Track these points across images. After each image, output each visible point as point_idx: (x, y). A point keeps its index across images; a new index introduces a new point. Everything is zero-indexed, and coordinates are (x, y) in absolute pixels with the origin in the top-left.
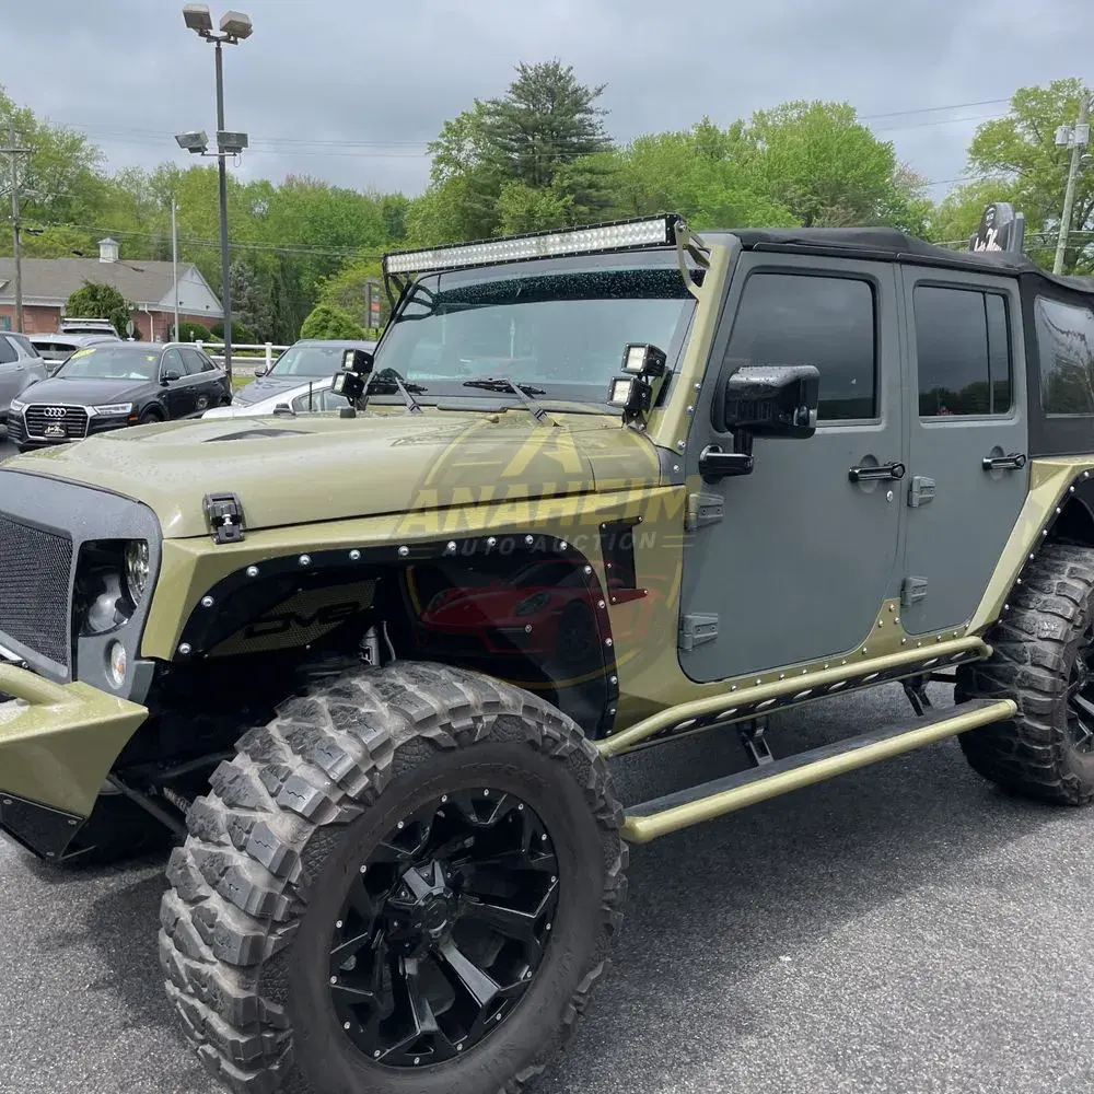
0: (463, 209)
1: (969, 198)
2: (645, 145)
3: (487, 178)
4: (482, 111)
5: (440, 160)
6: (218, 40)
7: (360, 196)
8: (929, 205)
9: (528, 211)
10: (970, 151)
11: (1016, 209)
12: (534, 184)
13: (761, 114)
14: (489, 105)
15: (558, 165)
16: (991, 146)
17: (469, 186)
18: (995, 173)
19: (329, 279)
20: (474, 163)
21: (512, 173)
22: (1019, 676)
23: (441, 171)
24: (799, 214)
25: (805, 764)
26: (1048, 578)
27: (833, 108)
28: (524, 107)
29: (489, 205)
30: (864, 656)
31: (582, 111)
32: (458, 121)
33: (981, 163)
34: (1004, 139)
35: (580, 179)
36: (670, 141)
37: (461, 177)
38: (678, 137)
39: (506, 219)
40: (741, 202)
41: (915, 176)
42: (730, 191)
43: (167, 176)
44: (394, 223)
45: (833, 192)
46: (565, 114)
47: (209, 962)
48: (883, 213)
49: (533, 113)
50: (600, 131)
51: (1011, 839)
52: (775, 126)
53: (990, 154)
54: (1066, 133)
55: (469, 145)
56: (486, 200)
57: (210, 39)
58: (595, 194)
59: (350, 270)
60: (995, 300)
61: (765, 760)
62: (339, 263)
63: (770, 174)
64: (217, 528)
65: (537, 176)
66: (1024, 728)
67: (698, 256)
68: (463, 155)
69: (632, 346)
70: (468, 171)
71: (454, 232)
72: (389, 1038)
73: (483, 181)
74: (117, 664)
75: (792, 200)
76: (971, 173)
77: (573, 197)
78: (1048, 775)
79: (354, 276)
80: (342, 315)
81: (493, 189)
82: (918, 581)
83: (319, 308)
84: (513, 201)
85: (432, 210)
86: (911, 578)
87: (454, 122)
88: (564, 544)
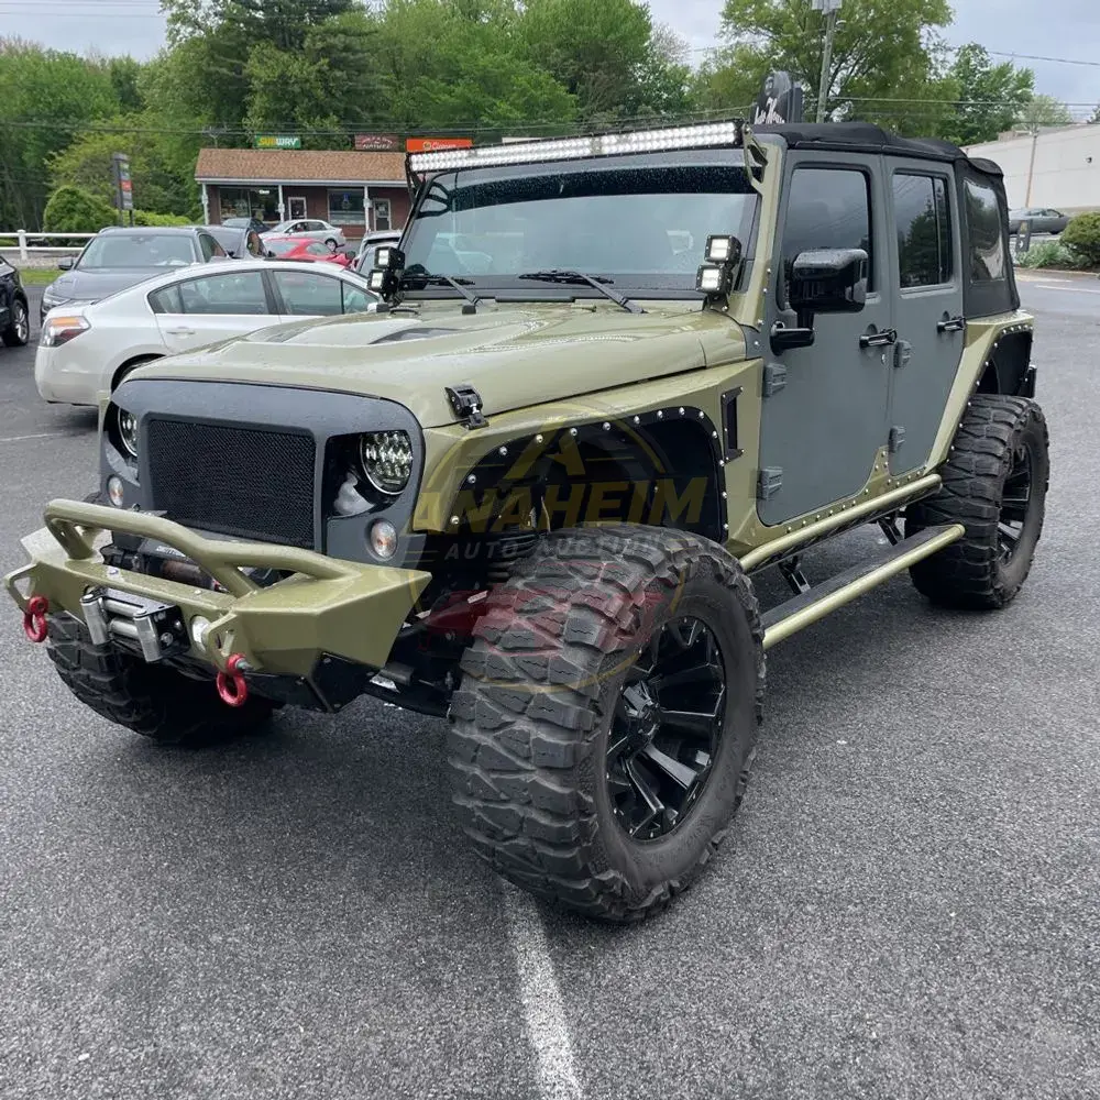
0: (207, 74)
1: (724, 63)
3: (230, 40)
5: (175, 19)
7: (82, 59)
8: (687, 69)
9: (282, 76)
10: (723, 14)
12: (284, 46)
15: (308, 25)
16: (743, 9)
17: (212, 48)
18: (747, 38)
19: (60, 155)
20: (214, 22)
21: (258, 34)
23: (178, 31)
24: (562, 80)
25: (836, 589)
29: (239, 70)
30: (866, 497)
33: (735, 27)
35: (331, 40)
37: (201, 39)
39: (257, 85)
40: (503, 67)
41: (671, 41)
42: (491, 55)
44: (125, 86)
45: (594, 56)
47: (528, 771)
48: (644, 78)
53: (742, 18)
56: (232, 65)
58: (352, 57)
59: (83, 144)
60: (939, 183)
61: (804, 588)
62: (68, 136)
63: (531, 37)
64: (467, 415)
65: (287, 38)
66: (968, 550)
67: (758, 154)
68: (201, 13)
69: (713, 237)
70: (208, 31)
71: (200, 100)
72: (637, 819)
73: (228, 44)
74: (383, 540)
75: (555, 65)
76: (725, 37)
77: (327, 60)
78: (985, 586)
79: (89, 151)
80: (91, 196)
81: (239, 53)
82: (900, 430)
83: (61, 189)
84: (262, 66)
85: (171, 76)
86: (896, 427)
88: (701, 414)
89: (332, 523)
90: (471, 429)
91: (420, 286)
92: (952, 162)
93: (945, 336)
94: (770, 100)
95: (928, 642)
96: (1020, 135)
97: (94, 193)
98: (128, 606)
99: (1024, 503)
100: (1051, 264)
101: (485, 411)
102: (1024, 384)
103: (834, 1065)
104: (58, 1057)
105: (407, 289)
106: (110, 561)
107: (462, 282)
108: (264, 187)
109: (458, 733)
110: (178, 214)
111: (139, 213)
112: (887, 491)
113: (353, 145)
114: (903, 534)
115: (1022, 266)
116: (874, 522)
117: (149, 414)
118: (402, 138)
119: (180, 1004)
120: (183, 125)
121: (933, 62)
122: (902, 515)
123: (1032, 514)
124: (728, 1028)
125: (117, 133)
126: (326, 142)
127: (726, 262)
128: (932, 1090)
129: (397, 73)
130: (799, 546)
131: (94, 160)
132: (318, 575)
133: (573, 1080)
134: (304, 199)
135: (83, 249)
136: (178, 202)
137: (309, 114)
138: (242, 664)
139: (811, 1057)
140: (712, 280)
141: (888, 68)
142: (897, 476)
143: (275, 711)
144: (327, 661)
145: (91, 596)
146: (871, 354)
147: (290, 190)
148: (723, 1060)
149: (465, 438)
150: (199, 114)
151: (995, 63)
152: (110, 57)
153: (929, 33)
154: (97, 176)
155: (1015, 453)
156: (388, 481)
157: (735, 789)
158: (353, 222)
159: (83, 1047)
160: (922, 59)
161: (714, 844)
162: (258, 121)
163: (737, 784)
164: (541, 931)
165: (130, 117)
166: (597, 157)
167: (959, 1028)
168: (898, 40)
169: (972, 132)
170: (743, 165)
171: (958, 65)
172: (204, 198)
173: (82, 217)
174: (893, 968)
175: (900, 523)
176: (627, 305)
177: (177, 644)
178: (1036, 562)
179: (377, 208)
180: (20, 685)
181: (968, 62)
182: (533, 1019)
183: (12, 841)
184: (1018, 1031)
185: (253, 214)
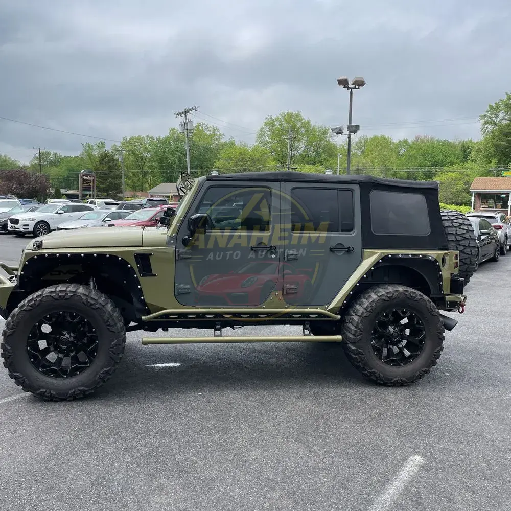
0: (496, 145)
5: (486, 123)
6: (351, 89)
7: (451, 142)
17: (500, 134)
20: (504, 122)
23: (487, 128)
37: (496, 130)
43: (363, 141)
55: (502, 115)
57: (348, 88)
68: (498, 120)
70: (500, 127)
71: (492, 157)
73: (508, 131)
87: (494, 105)
90: (33, 250)
92: (358, 184)
93: (338, 253)
108: (503, 193)
120: (483, 167)
142: (296, 306)
146: (261, 254)
150: (491, 162)
172: (473, 199)
185: (496, 206)
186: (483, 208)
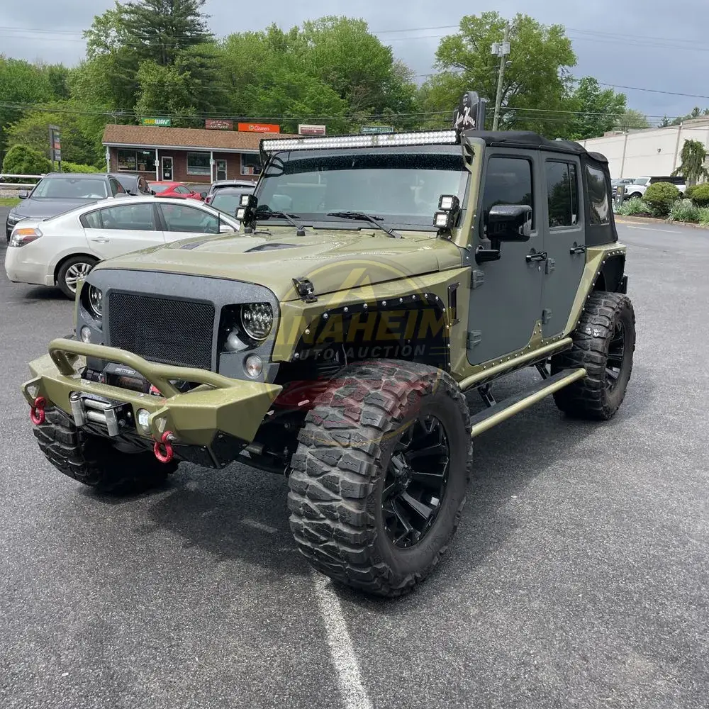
0: (112, 78)
1: (437, 84)
2: (234, 39)
3: (128, 57)
4: (121, 10)
5: (93, 43)
7: (30, 65)
8: (414, 87)
9: (159, 81)
10: (436, 54)
11: (481, 96)
12: (162, 62)
13: (309, 23)
14: (126, 7)
15: (178, 50)
16: (449, 51)
17: (116, 61)
18: (451, 69)
19: (14, 125)
20: (117, 46)
21: (145, 54)
22: (585, 357)
23: (94, 51)
24: (338, 90)
26: (594, 307)
27: (353, 22)
28: (151, 9)
29: (132, 76)
30: (529, 350)
31: (192, 14)
32: (105, 16)
33: (443, 62)
34: (456, 48)
35: (194, 60)
36: (252, 38)
37: (109, 56)
38: (256, 35)
39: (144, 86)
40: (300, 81)
41: (405, 69)
42: (293, 73)
44: (58, 83)
45: (357, 76)
46: (181, 16)
48: (387, 91)
49: (158, 14)
50: (205, 29)
51: (585, 437)
52: (318, 31)
53: (449, 56)
54: (497, 47)
55: (113, 33)
56: (128, 72)
58: (205, 71)
59: (29, 118)
60: (571, 167)
61: (493, 403)
62: (20, 113)
63: (318, 63)
64: (305, 295)
65: (164, 57)
66: (588, 382)
67: (469, 149)
68: (109, 40)
69: (443, 196)
70: (114, 52)
71: (107, 94)
72: (397, 535)
73: (126, 59)
74: (253, 366)
75: (332, 81)
76: (438, 68)
77: (190, 73)
78: (597, 405)
79: (34, 123)
80: (33, 151)
81: (133, 65)
82: (548, 311)
83: (16, 146)
84: (148, 74)
85: (89, 78)
86: (546, 309)
87: (102, 17)
88: (437, 298)
89: (223, 356)
90: (308, 302)
91: (266, 217)
92: (579, 155)
93: (575, 256)
94: (466, 109)
95: (564, 439)
96: (617, 134)
97: (36, 150)
98: (98, 403)
99: (621, 357)
100: (636, 213)
101: (316, 292)
102: (621, 286)
103: (513, 679)
104: (49, 674)
105: (257, 220)
106: (84, 376)
107: (292, 217)
108: (146, 150)
109: (296, 478)
110: (89, 164)
111: (65, 164)
112: (541, 347)
113: (204, 124)
114: (549, 372)
115: (619, 214)
116: (532, 366)
117: (111, 290)
118: (236, 123)
119: (122, 645)
120: (95, 109)
121: (565, 88)
122: (549, 362)
123: (625, 363)
124: (451, 658)
125: (52, 112)
126: (187, 123)
127: (450, 210)
128: (569, 692)
129: (233, 81)
130: (490, 377)
131: (36, 129)
132: (215, 386)
133: (361, 688)
134: (172, 158)
135: (35, 185)
136: (89, 157)
137: (177, 105)
138: (170, 437)
139: (499, 674)
140: (442, 220)
141: (538, 90)
142: (548, 337)
143: (169, 475)
144: (221, 436)
145: (76, 397)
146: (532, 266)
147: (162, 152)
148: (448, 676)
149: (303, 308)
150: (106, 102)
151: (602, 89)
152: (49, 65)
153: (563, 70)
154: (38, 139)
155: (616, 326)
156: (257, 332)
157: (453, 522)
158: (203, 173)
159: (65, 668)
160: (558, 85)
161: (441, 554)
162: (143, 108)
163: (454, 518)
164: (338, 604)
165: (60, 102)
166: (375, 147)
167: (584, 658)
168: (544, 74)
169: (589, 131)
170: (461, 154)
171: (580, 90)
172: (108, 155)
173: (28, 164)
174: (546, 625)
175: (548, 367)
176: (393, 234)
177: (127, 426)
178: (627, 394)
179: (218, 165)
180: (6, 457)
181: (586, 88)
182: (336, 654)
183: (10, 550)
184: (618, 660)
185: (139, 166)
186: (121, 169)
